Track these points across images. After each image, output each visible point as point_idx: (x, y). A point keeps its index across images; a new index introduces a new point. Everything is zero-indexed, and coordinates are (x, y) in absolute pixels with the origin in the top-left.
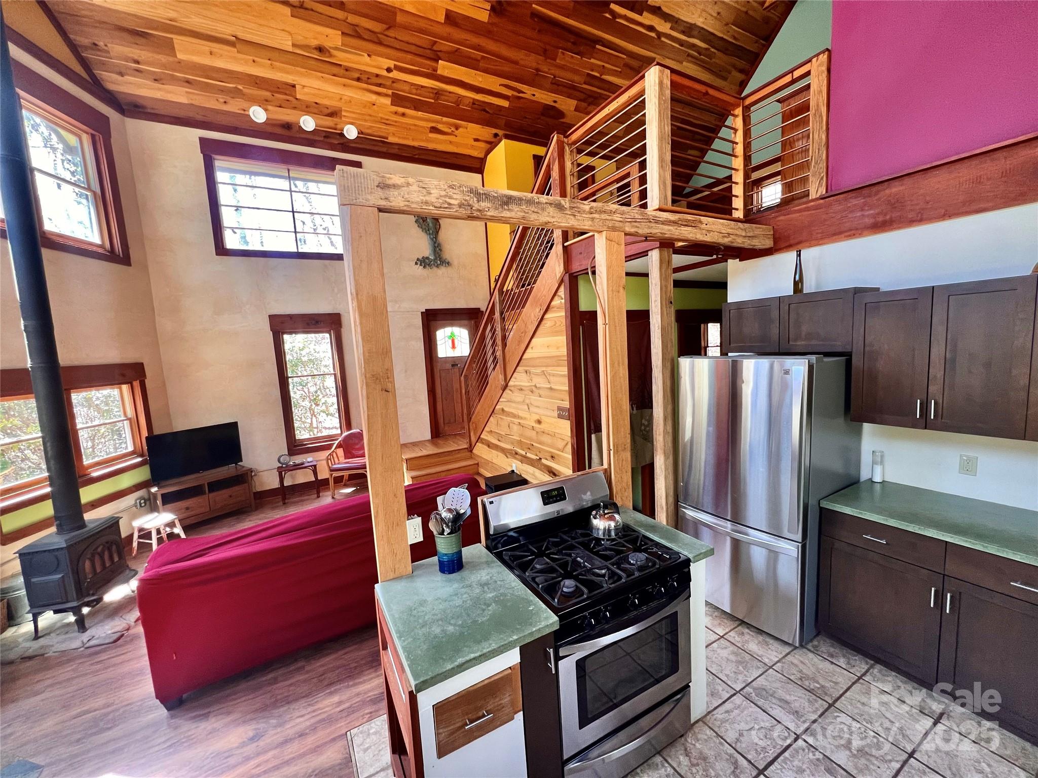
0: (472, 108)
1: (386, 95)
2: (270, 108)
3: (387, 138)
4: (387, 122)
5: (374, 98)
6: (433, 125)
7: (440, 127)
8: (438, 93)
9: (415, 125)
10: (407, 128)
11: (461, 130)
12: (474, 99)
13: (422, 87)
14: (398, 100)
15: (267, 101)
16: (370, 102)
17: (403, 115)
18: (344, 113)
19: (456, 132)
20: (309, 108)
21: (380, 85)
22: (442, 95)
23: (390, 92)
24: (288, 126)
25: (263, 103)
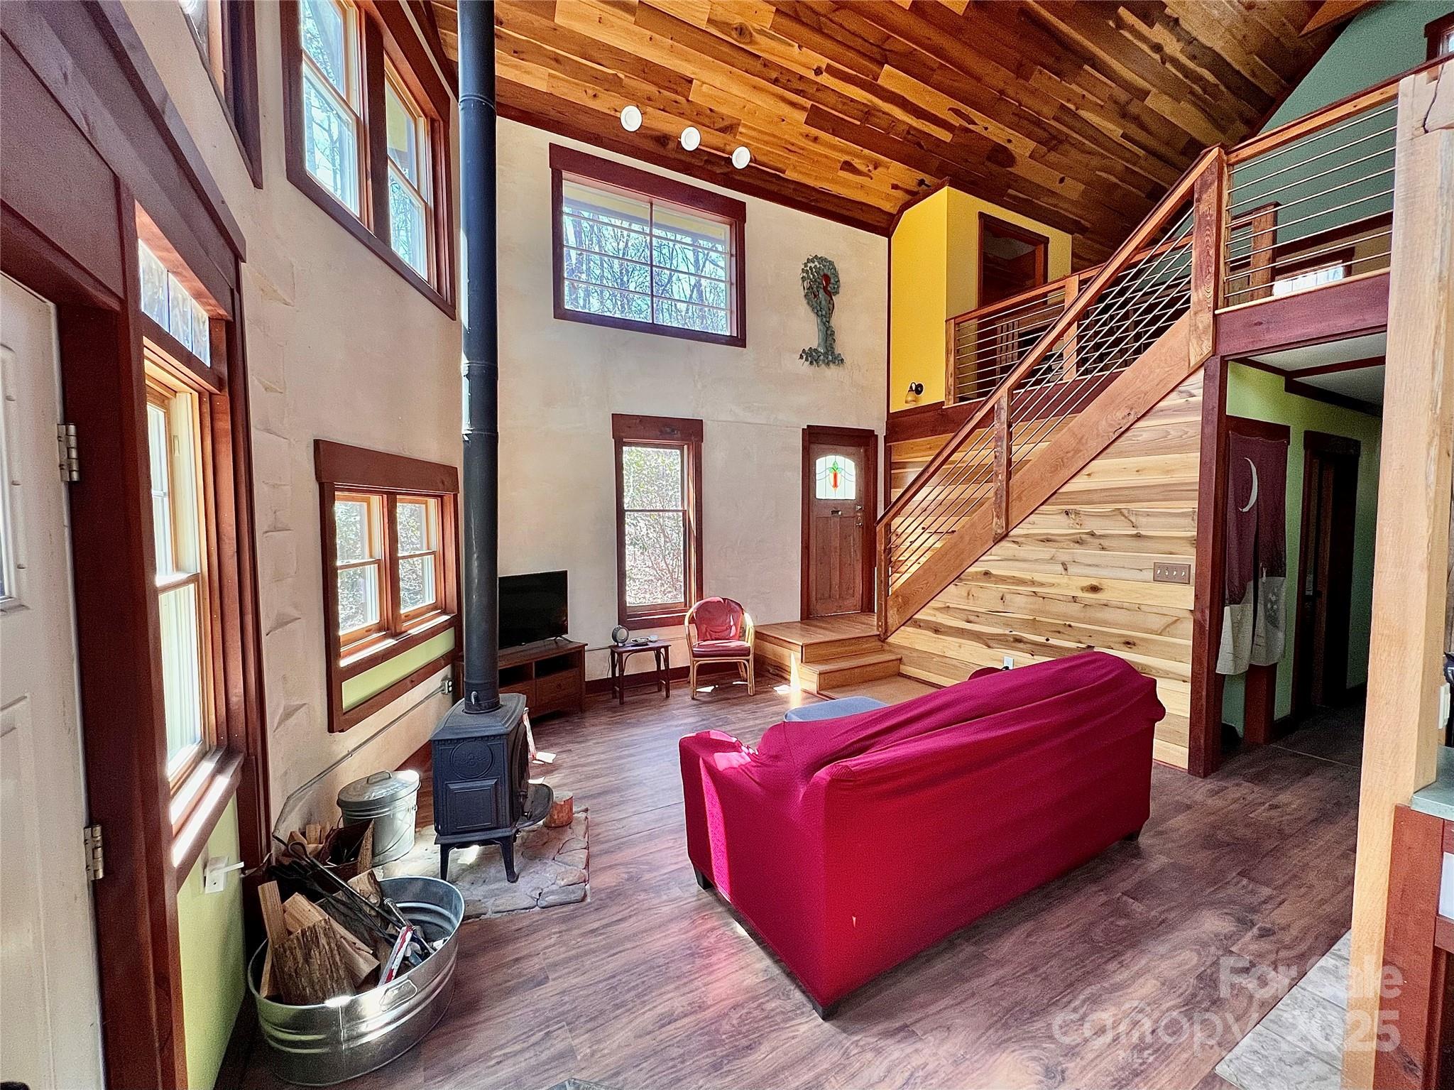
0: (905, 138)
1: (803, 108)
2: (649, 109)
3: (783, 172)
4: (790, 147)
5: (786, 110)
6: (847, 158)
7: (857, 163)
8: (868, 113)
9: (826, 157)
10: (815, 160)
11: (880, 169)
12: (911, 126)
13: (852, 100)
14: (816, 118)
15: (649, 99)
16: (779, 116)
17: (816, 139)
18: (741, 129)
19: (875, 173)
20: (700, 118)
21: (798, 92)
22: (874, 116)
23: (808, 104)
24: (663, 140)
25: (642, 102)
